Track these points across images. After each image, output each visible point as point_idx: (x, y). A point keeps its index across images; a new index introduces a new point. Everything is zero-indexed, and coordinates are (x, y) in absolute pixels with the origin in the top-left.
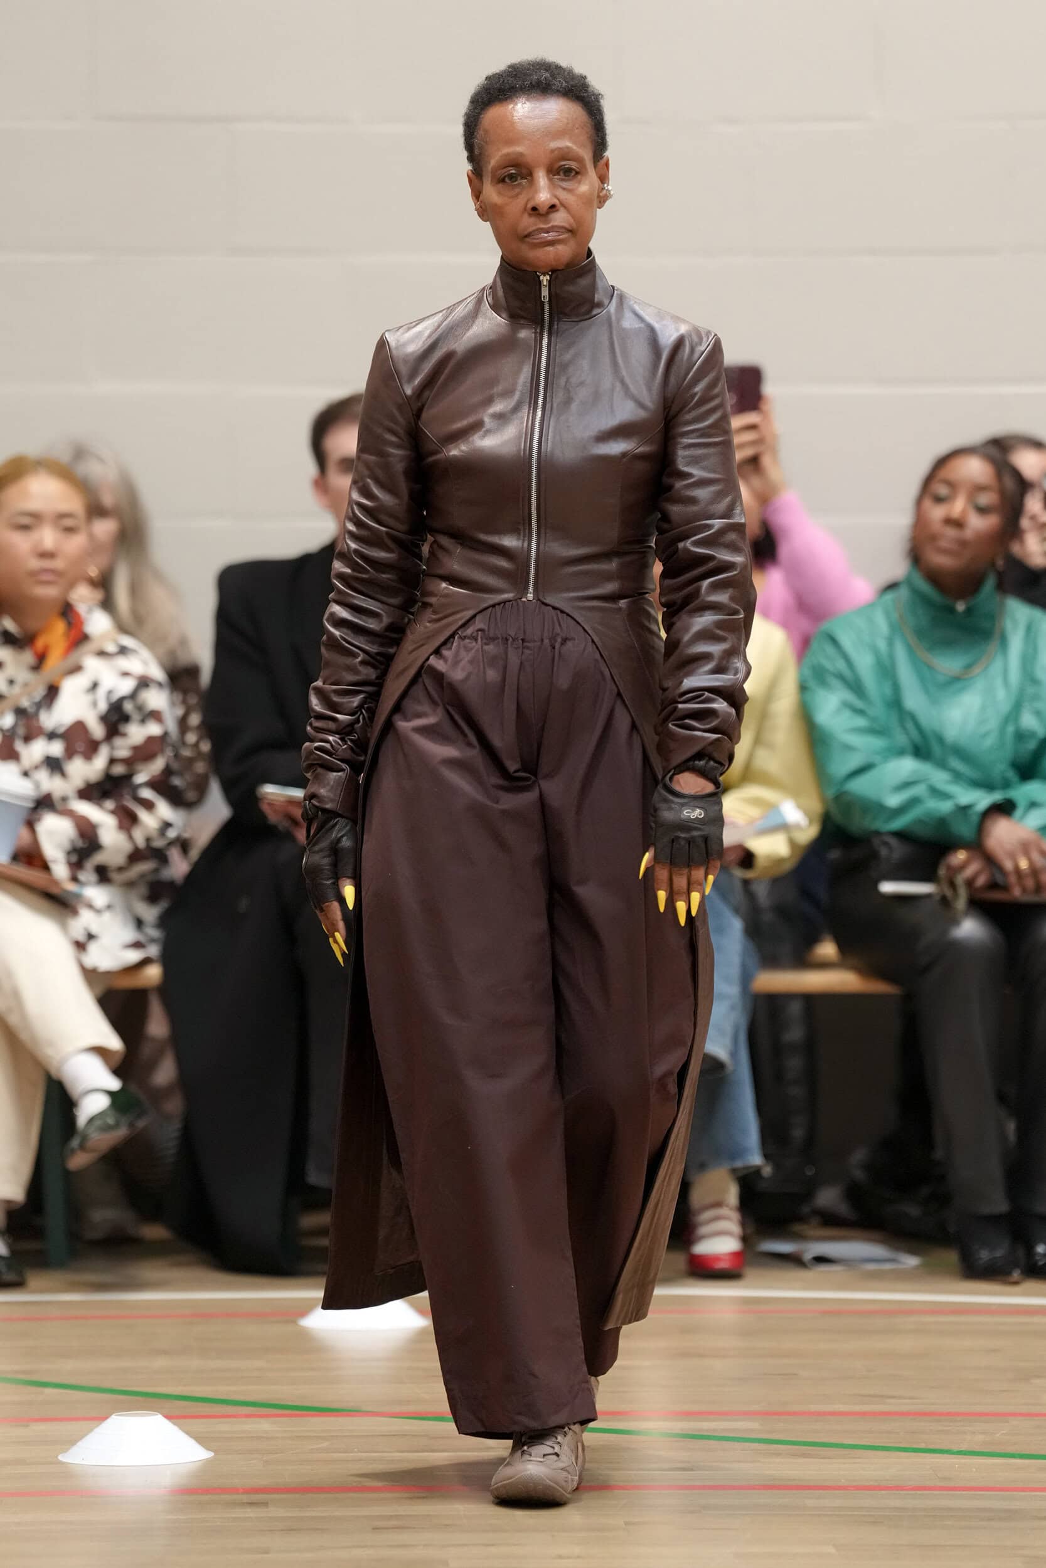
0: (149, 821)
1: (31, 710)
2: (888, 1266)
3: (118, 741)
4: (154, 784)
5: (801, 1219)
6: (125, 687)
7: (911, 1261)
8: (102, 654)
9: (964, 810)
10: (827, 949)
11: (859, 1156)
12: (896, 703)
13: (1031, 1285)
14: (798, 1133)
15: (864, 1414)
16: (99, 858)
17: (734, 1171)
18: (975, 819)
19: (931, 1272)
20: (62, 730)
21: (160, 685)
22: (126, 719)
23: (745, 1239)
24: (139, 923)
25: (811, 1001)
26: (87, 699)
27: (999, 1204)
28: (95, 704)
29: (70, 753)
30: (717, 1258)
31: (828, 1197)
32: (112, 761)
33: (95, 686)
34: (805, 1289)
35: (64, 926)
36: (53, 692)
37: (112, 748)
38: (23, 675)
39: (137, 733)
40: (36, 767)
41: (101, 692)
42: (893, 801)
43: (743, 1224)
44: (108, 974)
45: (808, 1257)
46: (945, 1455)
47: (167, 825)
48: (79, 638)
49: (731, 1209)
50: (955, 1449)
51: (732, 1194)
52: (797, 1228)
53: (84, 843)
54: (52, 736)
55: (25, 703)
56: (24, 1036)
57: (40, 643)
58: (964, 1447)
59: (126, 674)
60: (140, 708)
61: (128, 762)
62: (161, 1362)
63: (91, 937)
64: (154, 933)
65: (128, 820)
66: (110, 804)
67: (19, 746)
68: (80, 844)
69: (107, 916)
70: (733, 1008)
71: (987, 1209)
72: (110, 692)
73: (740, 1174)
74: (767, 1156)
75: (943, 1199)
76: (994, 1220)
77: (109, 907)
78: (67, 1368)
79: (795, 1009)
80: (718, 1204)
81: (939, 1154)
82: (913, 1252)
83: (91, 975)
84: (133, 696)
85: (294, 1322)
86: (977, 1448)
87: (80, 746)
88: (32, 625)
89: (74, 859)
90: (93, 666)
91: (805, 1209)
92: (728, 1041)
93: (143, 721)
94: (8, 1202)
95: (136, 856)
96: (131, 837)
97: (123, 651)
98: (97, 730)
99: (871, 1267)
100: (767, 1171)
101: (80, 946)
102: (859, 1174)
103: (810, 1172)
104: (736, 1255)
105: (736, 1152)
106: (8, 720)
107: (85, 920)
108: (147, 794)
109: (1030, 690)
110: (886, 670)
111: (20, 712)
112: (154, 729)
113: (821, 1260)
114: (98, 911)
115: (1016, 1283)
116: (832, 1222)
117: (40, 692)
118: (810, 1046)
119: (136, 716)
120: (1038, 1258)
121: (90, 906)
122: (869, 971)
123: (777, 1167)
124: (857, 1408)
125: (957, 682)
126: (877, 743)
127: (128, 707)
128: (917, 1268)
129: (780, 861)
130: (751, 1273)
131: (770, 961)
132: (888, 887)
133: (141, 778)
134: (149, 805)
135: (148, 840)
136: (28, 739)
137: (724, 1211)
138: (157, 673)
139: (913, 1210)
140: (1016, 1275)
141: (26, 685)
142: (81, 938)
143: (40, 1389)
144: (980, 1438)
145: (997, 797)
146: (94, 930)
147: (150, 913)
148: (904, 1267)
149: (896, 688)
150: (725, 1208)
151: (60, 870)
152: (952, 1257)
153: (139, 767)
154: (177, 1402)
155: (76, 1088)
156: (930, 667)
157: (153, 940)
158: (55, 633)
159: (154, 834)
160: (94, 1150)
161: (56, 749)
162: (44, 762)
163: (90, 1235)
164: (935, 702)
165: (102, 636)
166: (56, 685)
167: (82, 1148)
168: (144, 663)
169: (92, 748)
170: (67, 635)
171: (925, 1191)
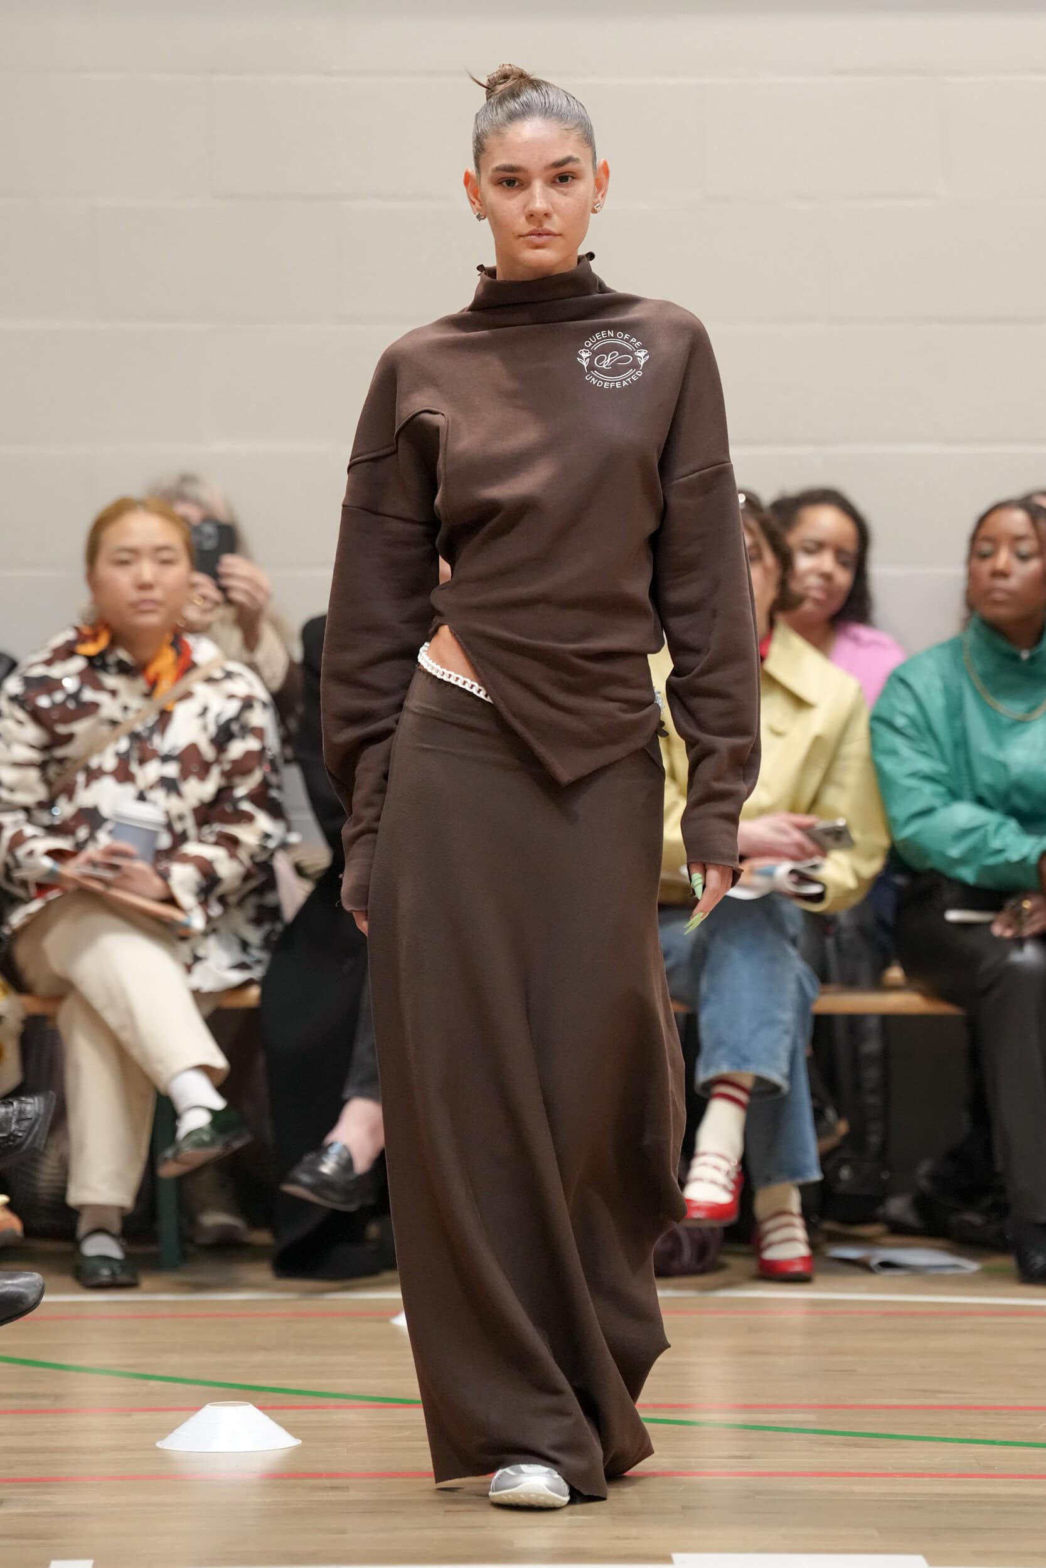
0: (250, 838)
1: (145, 734)
2: (954, 1272)
3: (225, 758)
4: (253, 797)
6: (232, 708)
7: (972, 1266)
8: (210, 680)
10: (895, 974)
11: (925, 1168)
12: (962, 743)
14: (874, 1140)
17: (798, 1185)
19: (990, 1276)
20: (177, 752)
21: (264, 705)
22: (233, 736)
23: (812, 1245)
24: (245, 945)
26: (197, 723)
28: (205, 728)
29: (185, 774)
30: (788, 1263)
33: (205, 711)
34: (873, 1292)
35: (173, 951)
36: (165, 718)
37: (221, 765)
38: (136, 703)
39: (237, 749)
40: (152, 787)
41: (211, 717)
44: (212, 994)
45: (874, 1262)
47: (267, 836)
48: (187, 667)
49: (795, 1216)
51: (795, 1203)
54: (166, 759)
55: (139, 728)
56: (135, 1052)
57: (152, 671)
59: (231, 696)
60: (245, 726)
61: (231, 775)
62: (260, 1358)
63: (198, 959)
64: (257, 954)
67: (134, 768)
69: (212, 939)
70: (786, 1032)
72: (218, 715)
73: (803, 1187)
75: (1001, 1210)
77: (214, 930)
78: (172, 1362)
79: (872, 1027)
80: (784, 1212)
81: (999, 1166)
82: (972, 1257)
83: (197, 995)
84: (237, 718)
85: (388, 1318)
87: (194, 767)
88: (146, 654)
90: (202, 691)
92: (783, 1065)
93: (245, 737)
94: (122, 1208)
97: (229, 675)
98: (208, 752)
99: (935, 1272)
100: (845, 1174)
101: (188, 967)
102: (924, 1184)
103: (885, 1176)
104: (803, 1258)
105: (799, 1166)
106: (124, 745)
107: (193, 943)
108: (247, 807)
110: (955, 711)
111: (135, 737)
112: (254, 744)
113: (887, 1265)
116: (899, 1230)
117: (152, 719)
118: (885, 1058)
119: (240, 734)
122: (934, 993)
123: (855, 1171)
125: (1020, 723)
127: (235, 727)
128: (977, 1272)
129: (849, 892)
132: (953, 916)
133: (241, 791)
134: (249, 818)
136: (142, 761)
137: (790, 1219)
138: (262, 694)
139: (976, 1219)
141: (139, 711)
142: (188, 960)
143: (146, 1382)
144: (1023, 1430)
146: (200, 953)
147: (254, 936)
148: (966, 1272)
149: (964, 730)
150: (790, 1216)
152: (1008, 1262)
153: (239, 780)
154: (272, 1395)
155: (182, 1104)
156: (995, 711)
157: (259, 962)
158: (165, 661)
159: (257, 850)
160: (186, 1163)
161: (172, 770)
162: (157, 782)
163: (203, 1240)
164: (1000, 745)
165: (210, 664)
166: (169, 709)
167: (175, 1158)
168: (250, 684)
169: (204, 770)
170: (176, 663)
171: (987, 1201)
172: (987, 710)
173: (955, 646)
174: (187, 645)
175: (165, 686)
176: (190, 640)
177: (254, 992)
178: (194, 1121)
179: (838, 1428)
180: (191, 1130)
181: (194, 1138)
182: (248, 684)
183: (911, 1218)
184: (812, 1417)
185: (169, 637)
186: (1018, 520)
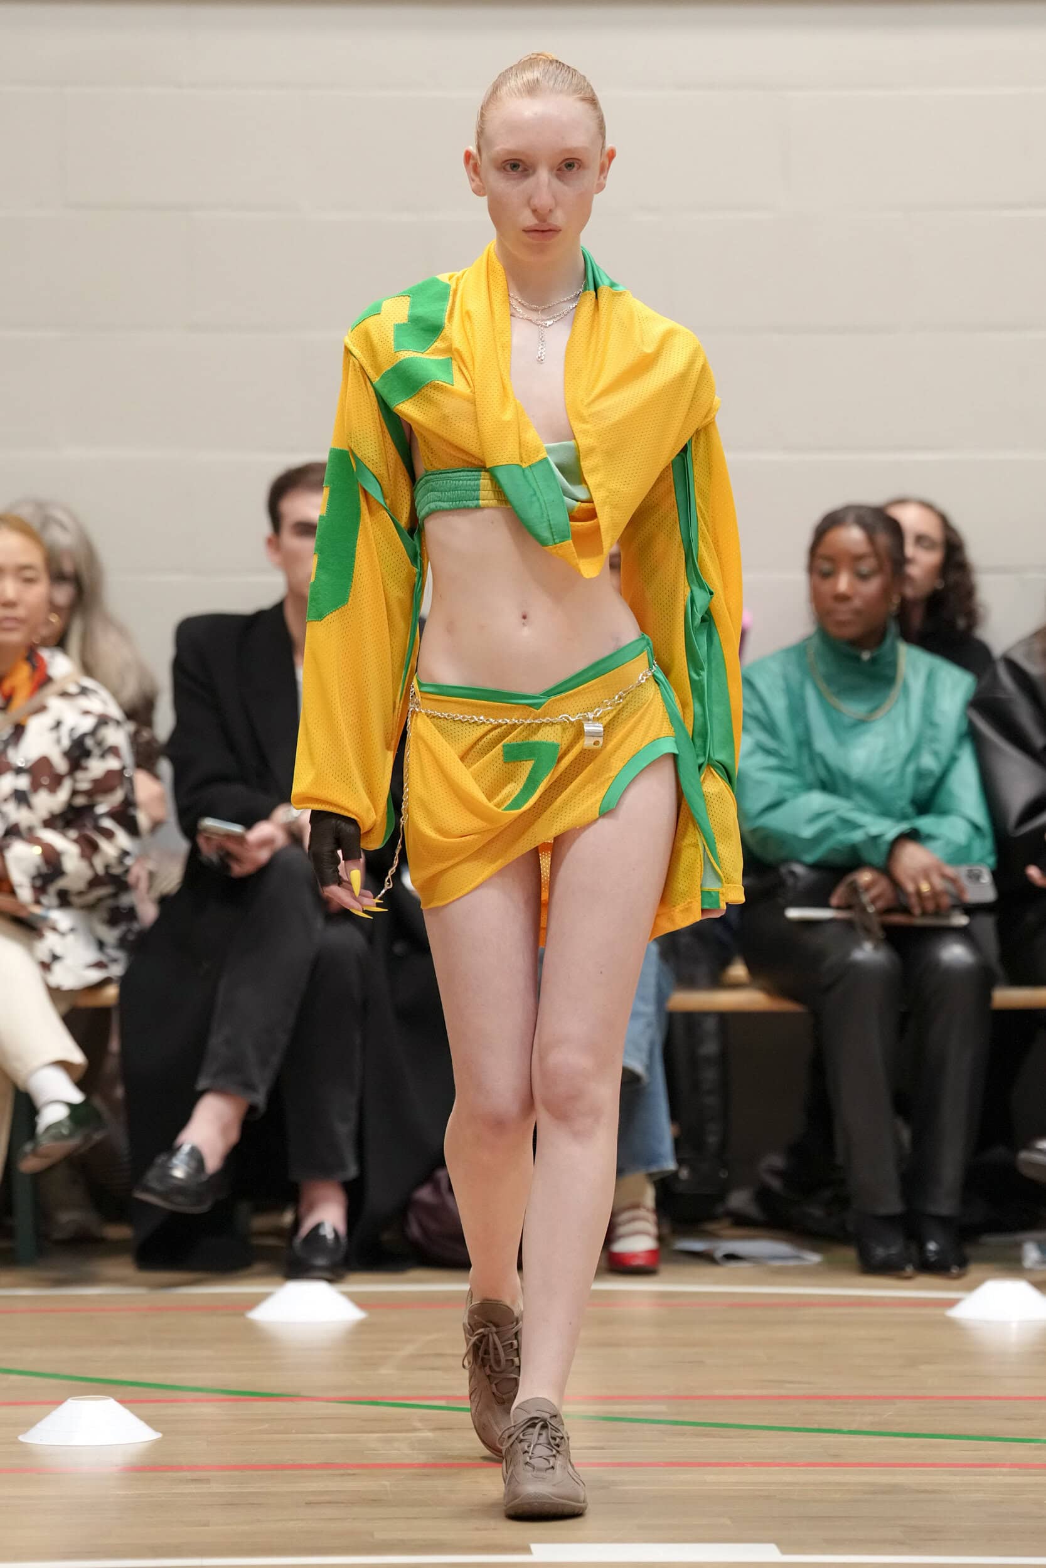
0: (109, 849)
2: (792, 1263)
3: (80, 775)
4: (113, 815)
5: (713, 1218)
6: (87, 724)
7: (814, 1258)
8: (64, 694)
9: (875, 839)
10: (738, 971)
11: (772, 1161)
12: (805, 743)
13: (924, 1279)
14: (712, 1140)
15: (762, 1397)
16: (62, 883)
17: (650, 1176)
18: (884, 848)
19: (832, 1267)
20: (29, 765)
21: (118, 723)
22: (87, 754)
23: (660, 1239)
24: (101, 945)
25: (726, 1019)
26: (51, 737)
27: (892, 1204)
28: (58, 741)
29: (36, 786)
30: (634, 1256)
31: (740, 1200)
32: (75, 793)
33: (58, 724)
34: (717, 1283)
35: (30, 949)
36: (19, 730)
37: (75, 781)
39: (97, 767)
40: (6, 800)
41: (64, 730)
42: (807, 832)
43: (659, 1225)
44: (71, 992)
45: (719, 1254)
46: (836, 1435)
47: (125, 853)
48: (43, 681)
49: (648, 1210)
50: (845, 1429)
51: (649, 1196)
52: (711, 1227)
53: (48, 869)
54: (19, 771)
57: (7, 686)
58: (854, 1427)
59: (86, 713)
60: (99, 744)
61: (89, 793)
62: (116, 1352)
63: (55, 958)
64: (114, 953)
65: (89, 848)
66: (73, 834)
68: (44, 870)
69: (71, 938)
70: (649, 1025)
71: (883, 1210)
72: (72, 730)
73: (657, 1178)
74: (680, 1161)
75: (842, 1202)
76: (890, 1220)
77: (72, 930)
78: (31, 1357)
79: (710, 1025)
80: (636, 1206)
81: (840, 1160)
82: (815, 1249)
83: (55, 993)
84: (93, 733)
85: (243, 1315)
86: (865, 1428)
87: (45, 780)
89: (38, 883)
90: (57, 706)
91: (720, 1209)
92: (644, 1056)
93: (103, 756)
95: (95, 882)
96: (92, 865)
97: (84, 691)
98: (61, 765)
99: (778, 1264)
100: (684, 1174)
101: (46, 966)
103: (724, 1175)
104: (653, 1253)
105: (653, 1158)
107: (51, 942)
108: (107, 823)
109: (929, 732)
110: (797, 711)
112: (113, 764)
113: (731, 1257)
114: (63, 934)
115: (909, 1278)
116: (742, 1222)
117: (6, 732)
118: (723, 1058)
119: (96, 752)
120: (929, 1255)
121: (54, 929)
122: (776, 990)
123: (693, 1170)
124: (758, 1392)
125: (861, 723)
126: (788, 780)
127: (89, 743)
128: (819, 1264)
130: (665, 1270)
131: (687, 982)
132: (793, 913)
133: (101, 809)
134: (109, 835)
135: (107, 867)
137: (642, 1213)
138: (115, 712)
139: (817, 1212)
140: (909, 1270)
142: (46, 958)
143: (5, 1376)
144: (868, 1419)
145: (904, 827)
146: (59, 951)
147: (111, 935)
148: (807, 1263)
149: (807, 729)
150: (642, 1209)
151: (25, 894)
152: (850, 1254)
153: (99, 798)
154: (130, 1388)
155: (40, 1098)
156: (838, 711)
157: (115, 961)
158: (22, 675)
159: (113, 861)
160: (46, 1156)
161: (23, 783)
162: (11, 795)
163: (58, 1235)
164: (842, 743)
165: (65, 678)
166: (22, 723)
167: (34, 1152)
168: (104, 702)
169: (56, 782)
170: (31, 677)
171: (827, 1194)
172: (830, 711)
173: (800, 650)
174: (41, 659)
175: (20, 702)
176: (45, 654)
177: (112, 992)
178: (52, 1115)
179: (686, 1419)
180: (48, 1125)
181: (53, 1131)
182: (102, 703)
183: (753, 1211)
184: (663, 1408)
185: (23, 652)
186: (853, 536)
